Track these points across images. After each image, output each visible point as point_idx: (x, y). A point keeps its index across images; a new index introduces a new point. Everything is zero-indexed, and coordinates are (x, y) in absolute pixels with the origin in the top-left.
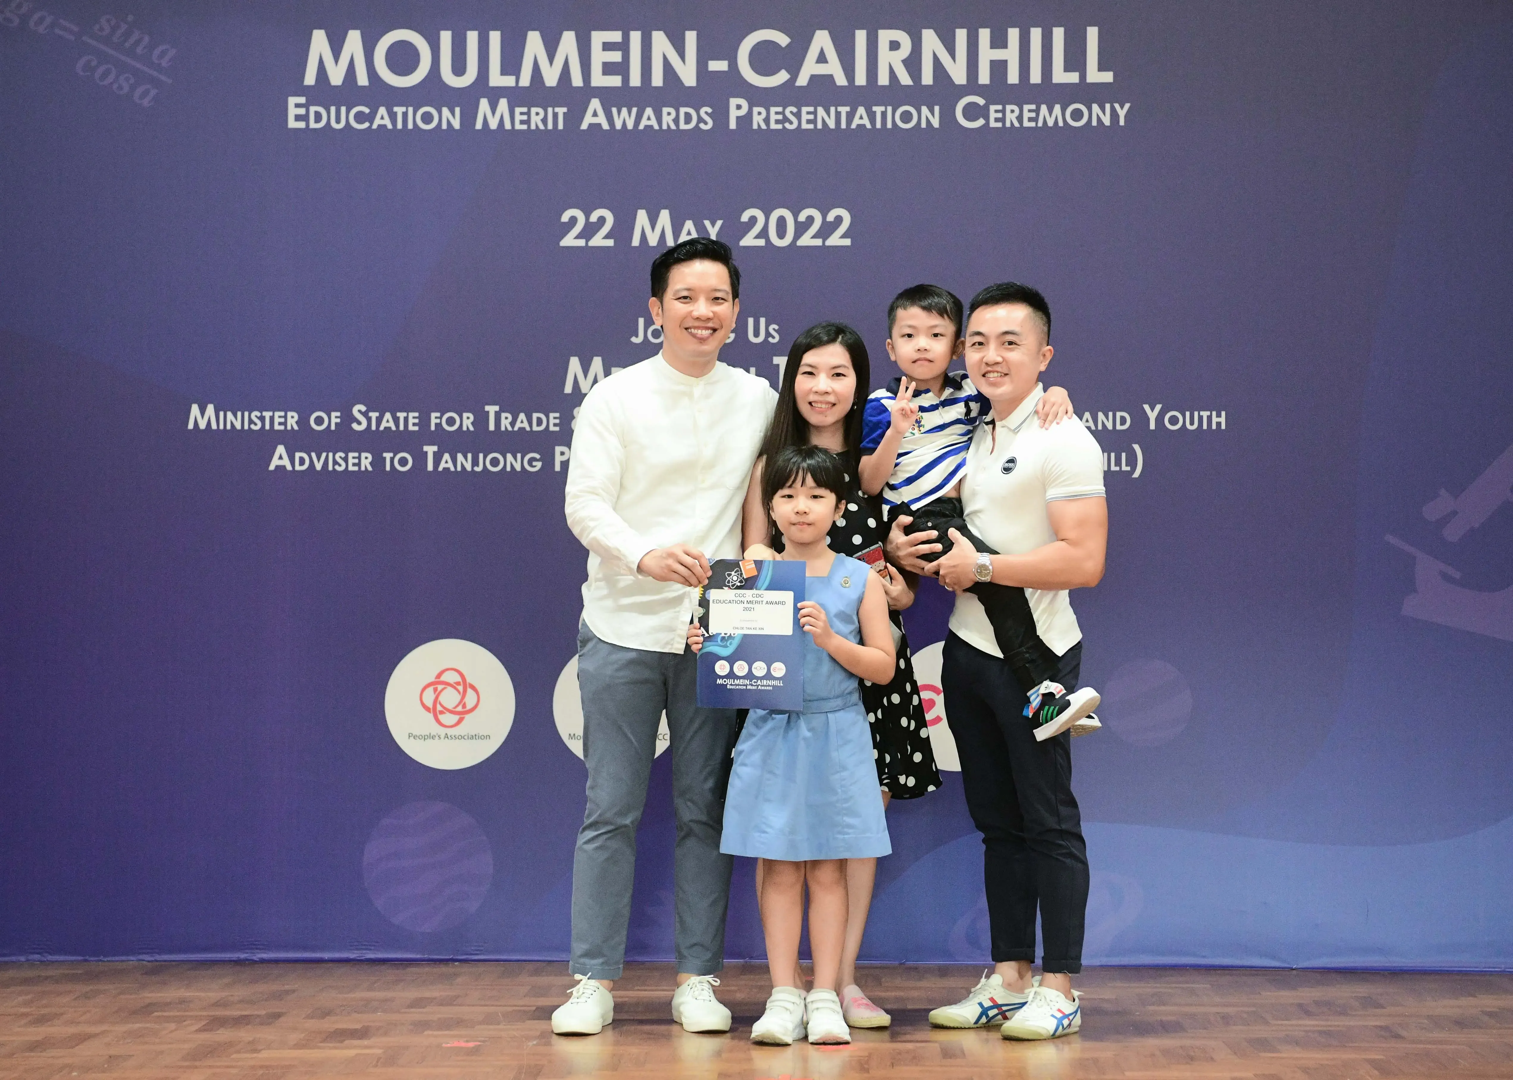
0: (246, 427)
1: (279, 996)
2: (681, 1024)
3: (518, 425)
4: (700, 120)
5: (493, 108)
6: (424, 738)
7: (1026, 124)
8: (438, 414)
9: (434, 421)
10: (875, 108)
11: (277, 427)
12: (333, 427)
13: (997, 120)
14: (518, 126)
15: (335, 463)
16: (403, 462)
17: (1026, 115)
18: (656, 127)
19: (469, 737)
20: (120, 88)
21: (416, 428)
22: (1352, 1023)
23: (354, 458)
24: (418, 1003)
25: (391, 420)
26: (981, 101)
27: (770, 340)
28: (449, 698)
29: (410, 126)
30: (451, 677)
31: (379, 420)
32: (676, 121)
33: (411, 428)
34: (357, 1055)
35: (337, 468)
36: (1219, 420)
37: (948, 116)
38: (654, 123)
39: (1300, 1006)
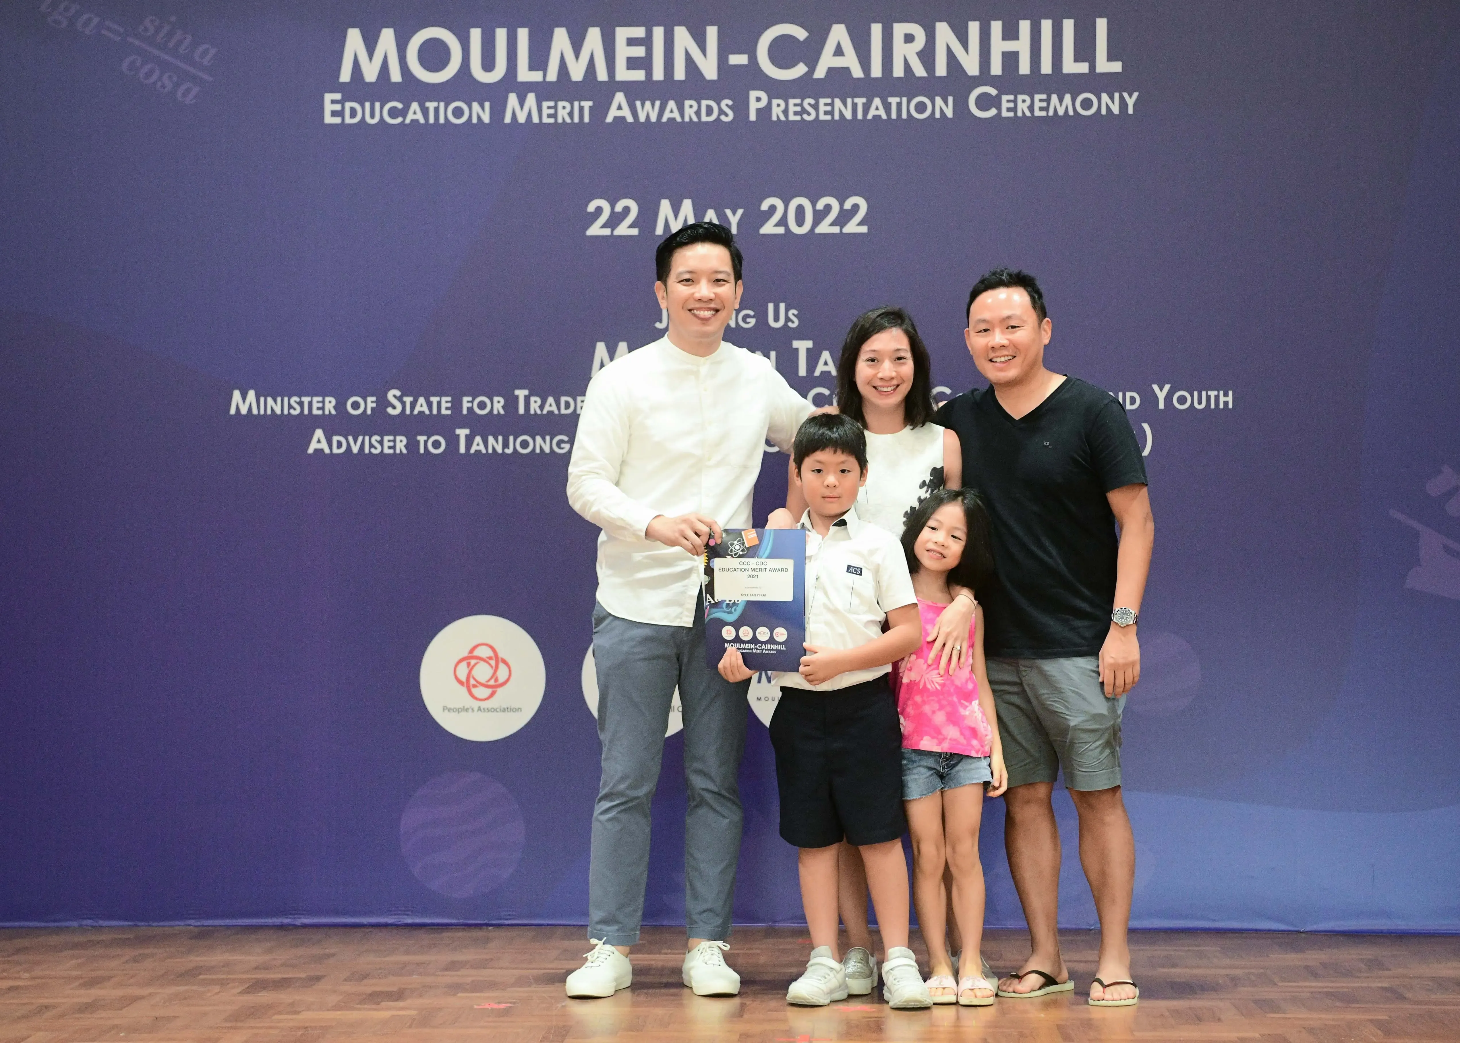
0: (286, 412)
1: (320, 959)
2: (692, 988)
3: (547, 409)
4: (721, 112)
5: (522, 102)
6: (458, 710)
7: (1038, 113)
8: (470, 399)
9: (466, 405)
10: (890, 100)
11: (315, 412)
12: (369, 412)
13: (1009, 110)
14: (546, 120)
15: (371, 446)
16: (436, 444)
17: (1038, 105)
18: (679, 119)
19: (502, 709)
20: (164, 87)
21: (449, 412)
22: (1356, 985)
23: (389, 441)
24: (452, 966)
25: (425, 405)
26: (993, 92)
27: (790, 324)
28: (483, 672)
29: (442, 120)
30: (484, 652)
31: (413, 405)
32: (698, 113)
33: (444, 412)
34: (393, 1016)
35: (373, 451)
36: (1226, 399)
37: (961, 106)
38: (676, 115)
39: (1307, 968)
